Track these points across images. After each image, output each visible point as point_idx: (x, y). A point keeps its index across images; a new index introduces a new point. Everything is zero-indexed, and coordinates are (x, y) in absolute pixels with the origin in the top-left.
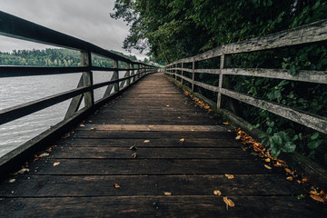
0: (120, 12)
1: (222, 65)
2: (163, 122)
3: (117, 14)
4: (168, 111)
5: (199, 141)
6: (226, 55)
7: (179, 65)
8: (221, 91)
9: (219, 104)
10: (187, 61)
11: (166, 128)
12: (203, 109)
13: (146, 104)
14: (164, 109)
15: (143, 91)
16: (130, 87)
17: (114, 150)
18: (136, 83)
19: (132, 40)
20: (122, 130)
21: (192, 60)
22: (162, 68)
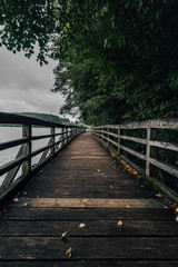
0: (58, 88)
1: (149, 137)
2: (96, 194)
3: (56, 89)
4: (100, 177)
5: (138, 225)
6: (152, 129)
7: (105, 129)
8: (150, 160)
9: (147, 172)
10: (113, 127)
11: (100, 202)
12: (132, 174)
13: (79, 168)
14: (96, 174)
15: (76, 153)
16: (64, 147)
17: (46, 241)
18: (69, 143)
19: (67, 108)
20: (56, 206)
21: (117, 127)
22: (90, 128)
